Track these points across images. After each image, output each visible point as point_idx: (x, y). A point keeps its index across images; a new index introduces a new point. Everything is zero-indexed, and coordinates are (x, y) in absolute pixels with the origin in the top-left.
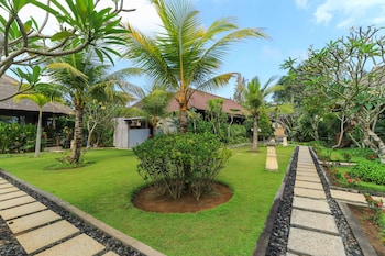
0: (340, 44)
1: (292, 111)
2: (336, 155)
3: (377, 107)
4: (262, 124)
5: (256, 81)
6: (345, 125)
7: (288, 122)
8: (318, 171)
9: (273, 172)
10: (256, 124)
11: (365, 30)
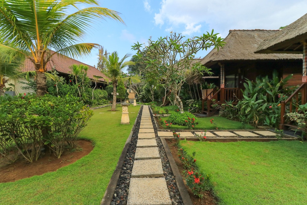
0: (165, 40)
1: (139, 81)
2: (162, 110)
3: (181, 82)
4: (120, 89)
5: (115, 54)
6: (167, 91)
7: (137, 89)
8: (153, 121)
9: (126, 124)
10: (115, 89)
11: (177, 35)
